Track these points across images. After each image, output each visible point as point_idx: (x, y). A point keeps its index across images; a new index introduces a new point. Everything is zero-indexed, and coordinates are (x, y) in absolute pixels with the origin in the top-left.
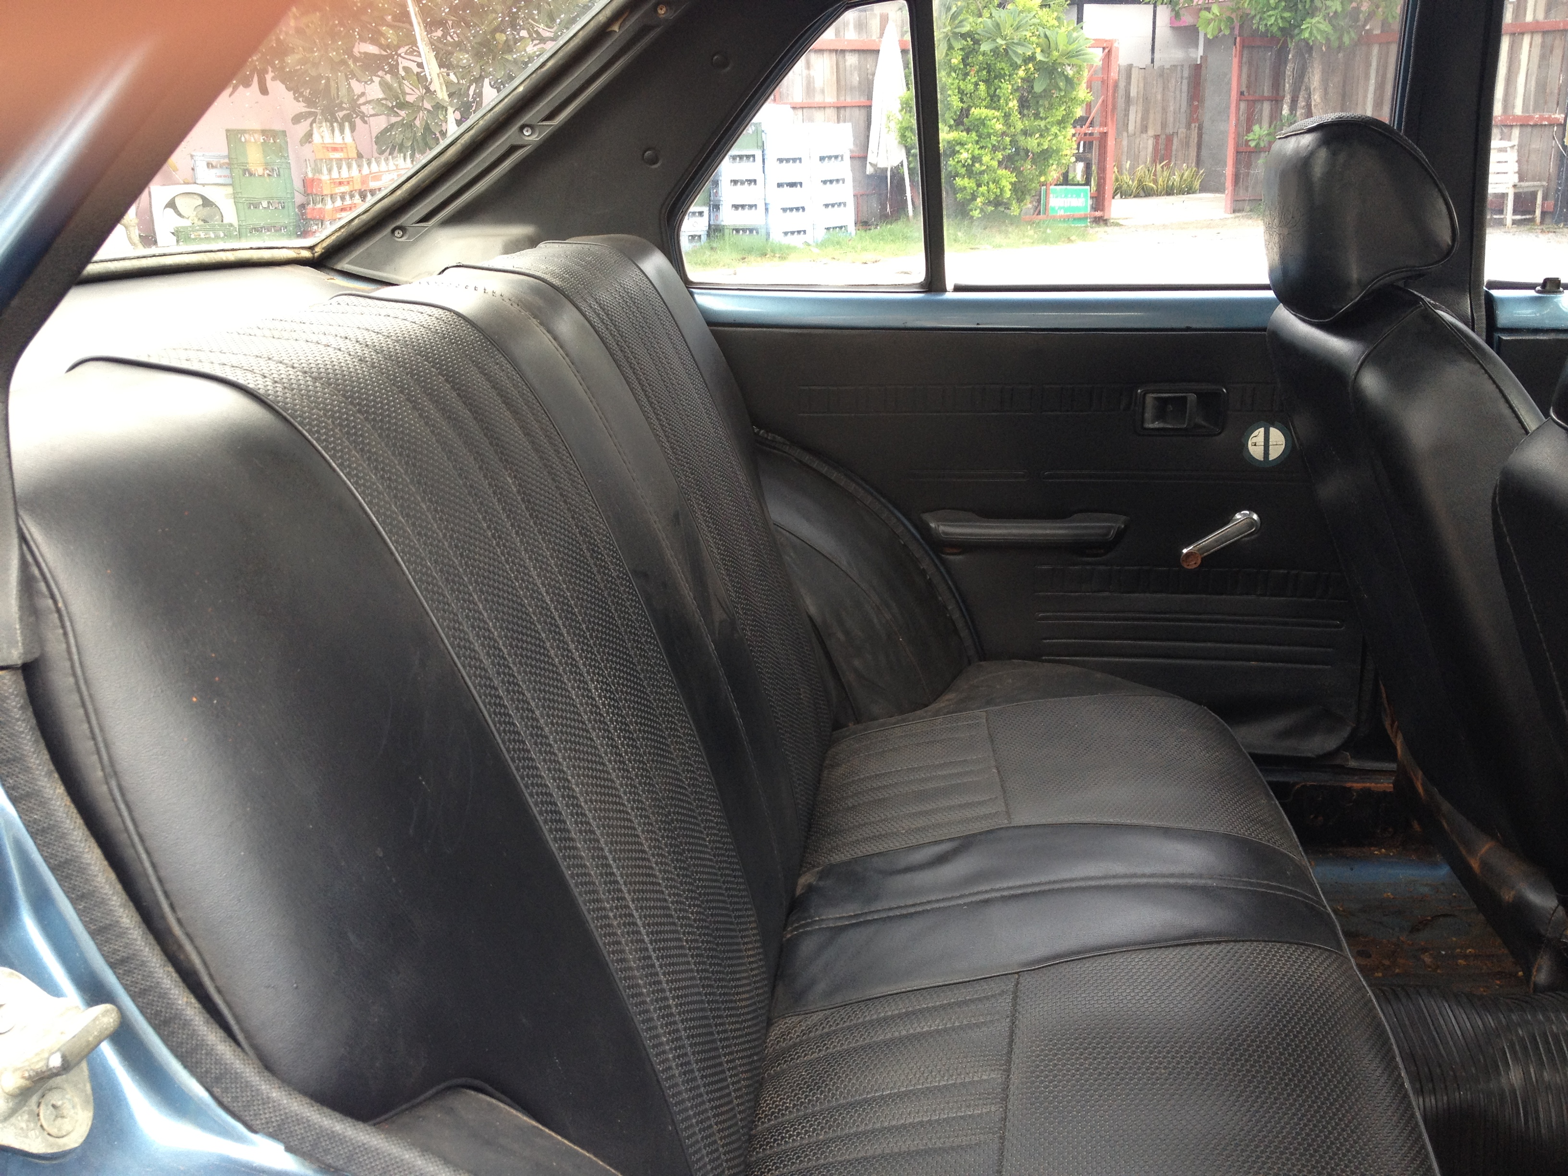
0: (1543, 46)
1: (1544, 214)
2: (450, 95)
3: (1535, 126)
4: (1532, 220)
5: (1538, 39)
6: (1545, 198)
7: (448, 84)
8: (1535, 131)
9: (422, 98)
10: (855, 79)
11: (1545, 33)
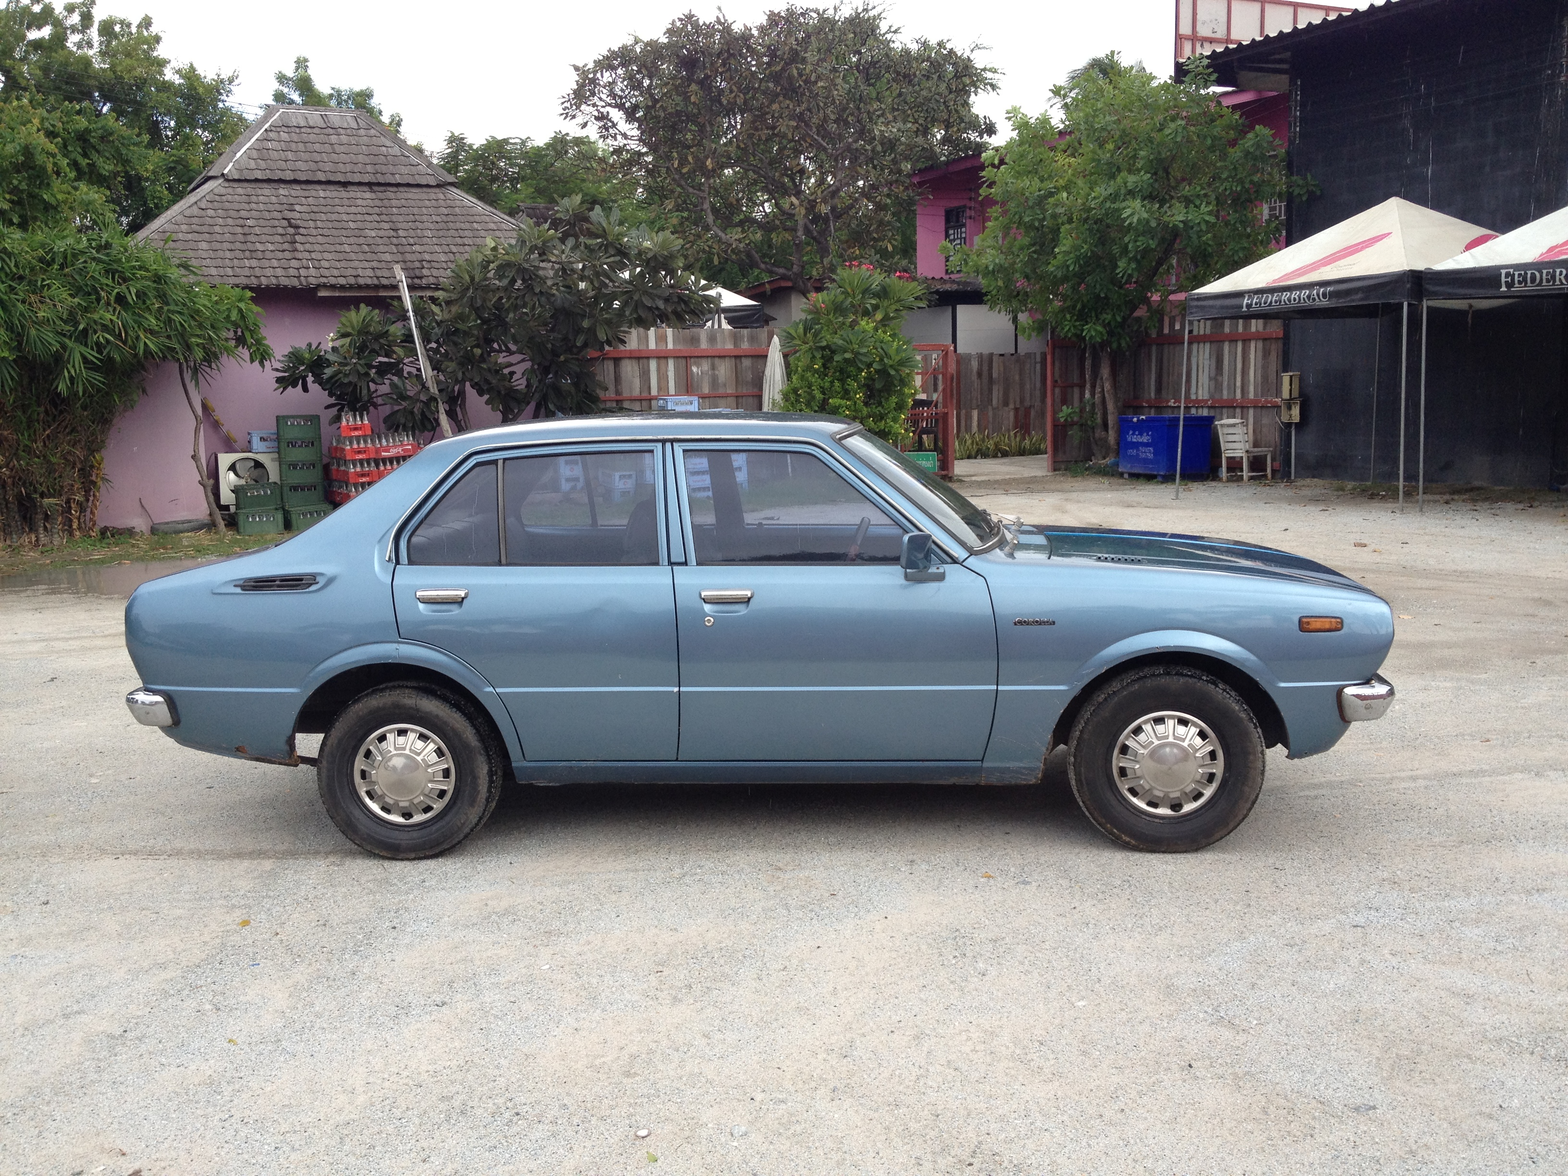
0: (1264, 348)
1: (1274, 471)
2: (440, 391)
3: (1262, 407)
4: (1265, 476)
5: (1260, 344)
6: (1273, 460)
7: (438, 383)
8: (1264, 411)
9: (419, 392)
10: (750, 376)
11: (1265, 340)
